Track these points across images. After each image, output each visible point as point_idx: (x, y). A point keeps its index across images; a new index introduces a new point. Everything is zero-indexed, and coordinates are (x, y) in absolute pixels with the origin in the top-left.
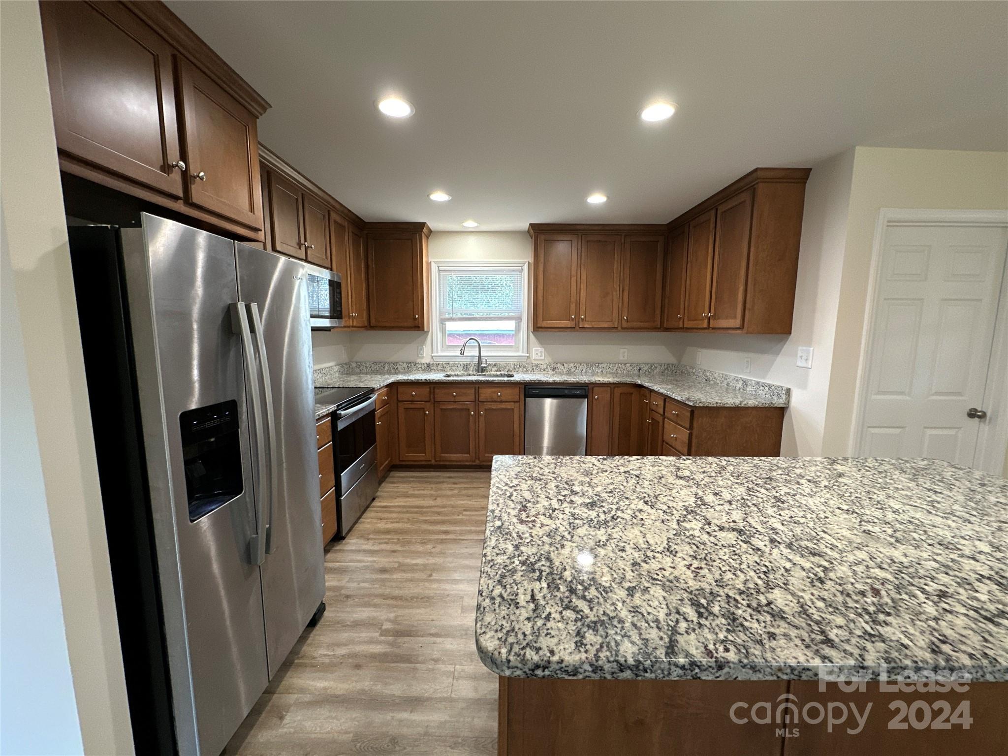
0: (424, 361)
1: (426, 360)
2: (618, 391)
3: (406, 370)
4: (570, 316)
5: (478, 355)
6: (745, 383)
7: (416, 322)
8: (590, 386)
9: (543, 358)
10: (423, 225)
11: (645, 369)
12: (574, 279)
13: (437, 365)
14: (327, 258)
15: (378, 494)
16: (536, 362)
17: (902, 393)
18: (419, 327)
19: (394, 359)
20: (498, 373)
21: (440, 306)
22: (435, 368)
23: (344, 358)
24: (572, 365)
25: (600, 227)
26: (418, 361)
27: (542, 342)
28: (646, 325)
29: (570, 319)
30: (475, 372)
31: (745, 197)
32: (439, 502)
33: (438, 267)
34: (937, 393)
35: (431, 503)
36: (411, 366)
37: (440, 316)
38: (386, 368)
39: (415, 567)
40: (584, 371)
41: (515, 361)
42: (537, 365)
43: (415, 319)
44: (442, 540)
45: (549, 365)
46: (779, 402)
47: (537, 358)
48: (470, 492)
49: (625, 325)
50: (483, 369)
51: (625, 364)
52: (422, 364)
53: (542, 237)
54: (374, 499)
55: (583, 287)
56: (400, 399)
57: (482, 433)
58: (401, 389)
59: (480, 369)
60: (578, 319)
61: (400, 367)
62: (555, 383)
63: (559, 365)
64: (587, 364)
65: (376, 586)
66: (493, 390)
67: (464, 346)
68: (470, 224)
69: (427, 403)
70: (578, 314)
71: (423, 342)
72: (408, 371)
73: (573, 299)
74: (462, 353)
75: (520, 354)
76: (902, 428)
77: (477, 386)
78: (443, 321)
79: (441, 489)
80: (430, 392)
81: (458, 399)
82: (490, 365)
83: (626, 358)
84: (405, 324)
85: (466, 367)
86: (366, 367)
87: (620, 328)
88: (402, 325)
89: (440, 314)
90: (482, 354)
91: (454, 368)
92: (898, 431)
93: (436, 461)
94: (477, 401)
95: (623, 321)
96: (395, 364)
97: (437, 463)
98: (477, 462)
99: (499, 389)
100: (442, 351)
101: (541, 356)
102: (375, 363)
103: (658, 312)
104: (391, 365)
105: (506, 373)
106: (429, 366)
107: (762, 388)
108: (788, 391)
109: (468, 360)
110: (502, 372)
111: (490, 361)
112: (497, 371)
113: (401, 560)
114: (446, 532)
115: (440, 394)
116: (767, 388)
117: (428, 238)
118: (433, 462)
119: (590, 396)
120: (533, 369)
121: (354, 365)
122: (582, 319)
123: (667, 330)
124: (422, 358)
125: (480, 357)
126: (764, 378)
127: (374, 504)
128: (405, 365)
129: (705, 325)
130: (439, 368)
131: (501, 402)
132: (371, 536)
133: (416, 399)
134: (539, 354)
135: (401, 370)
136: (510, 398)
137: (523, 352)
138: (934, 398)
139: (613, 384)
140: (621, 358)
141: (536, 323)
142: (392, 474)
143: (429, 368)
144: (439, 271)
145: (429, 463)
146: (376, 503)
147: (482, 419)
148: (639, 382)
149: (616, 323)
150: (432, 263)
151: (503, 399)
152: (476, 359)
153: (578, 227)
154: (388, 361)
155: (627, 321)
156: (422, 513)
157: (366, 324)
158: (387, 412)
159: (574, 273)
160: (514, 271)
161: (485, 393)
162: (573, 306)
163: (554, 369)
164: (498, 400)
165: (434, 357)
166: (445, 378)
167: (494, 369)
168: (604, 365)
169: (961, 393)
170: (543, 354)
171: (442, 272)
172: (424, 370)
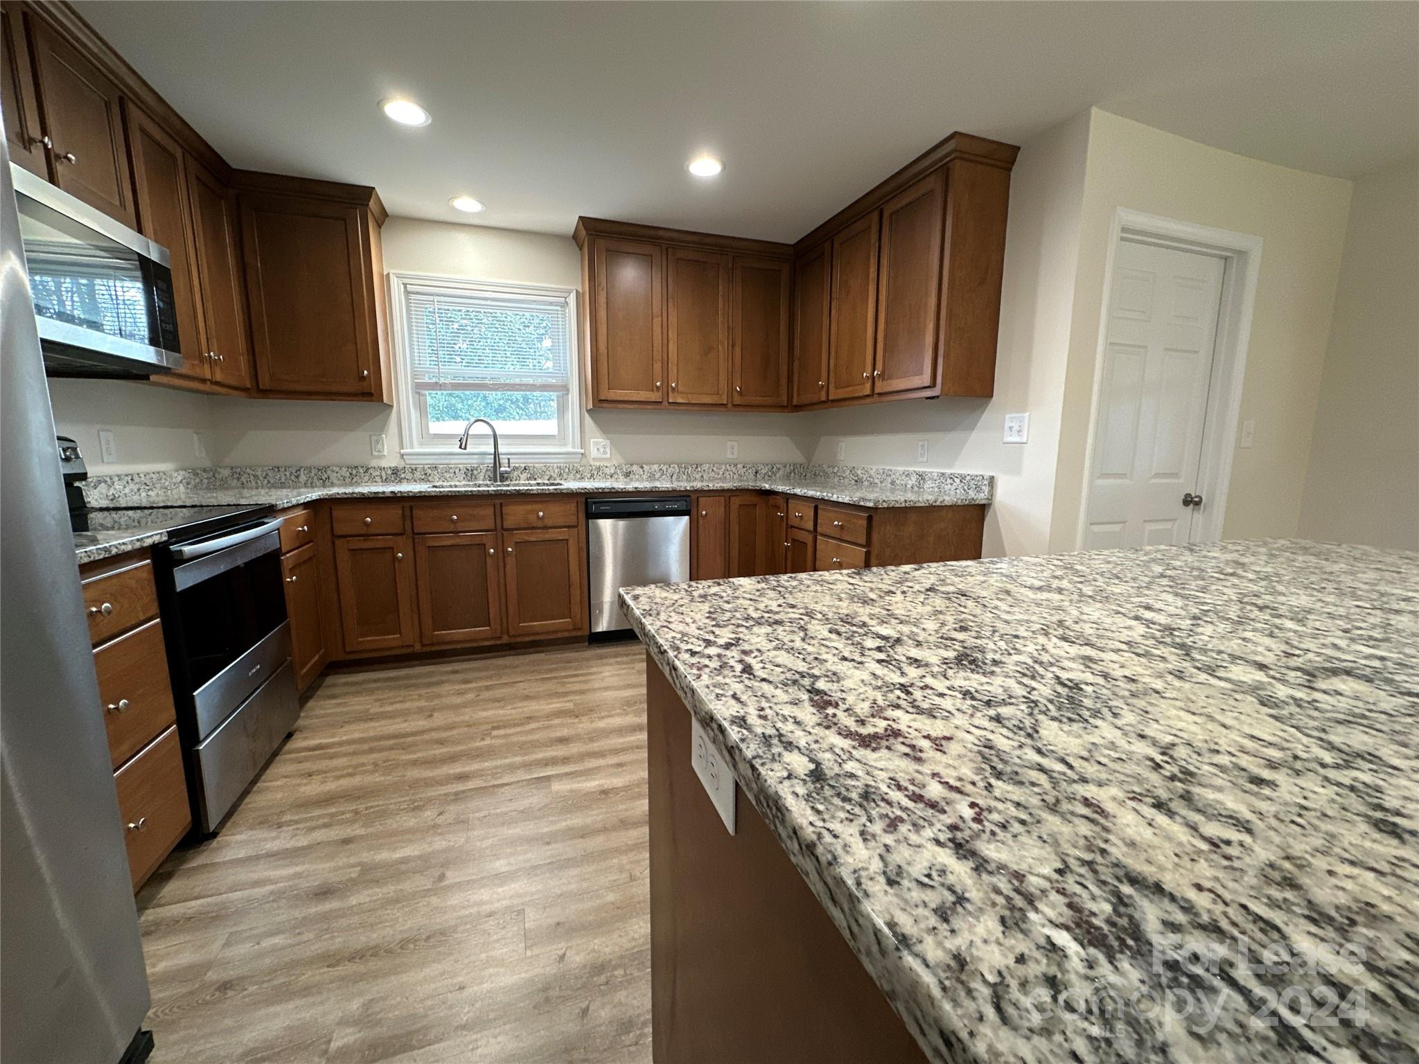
0: (384, 464)
1: (390, 461)
2: (736, 502)
3: (348, 480)
4: (653, 383)
5: (492, 451)
6: (921, 476)
7: (365, 384)
8: (694, 496)
9: (608, 456)
10: (369, 192)
11: (764, 471)
12: (657, 321)
13: (413, 471)
15: (300, 722)
16: (598, 464)
17: (1123, 476)
18: (371, 395)
19: (318, 460)
20: (533, 482)
21: (412, 363)
22: (409, 476)
23: (201, 457)
24: (656, 467)
25: (696, 238)
26: (374, 463)
27: (604, 429)
28: (769, 400)
29: (654, 388)
30: (489, 483)
31: (932, 183)
32: (439, 719)
33: (405, 285)
34: (1157, 475)
35: (422, 723)
36: (358, 473)
37: (412, 381)
38: (303, 478)
39: (403, 867)
41: (561, 460)
42: (599, 469)
43: (363, 378)
44: (456, 794)
45: (619, 467)
46: (981, 497)
47: (600, 456)
48: (498, 693)
49: (737, 400)
50: (504, 477)
51: (735, 465)
52: (382, 469)
53: (602, 243)
54: (289, 736)
55: (672, 335)
56: (338, 532)
57: (512, 588)
58: (338, 513)
59: (497, 474)
60: (666, 389)
61: (333, 476)
62: (637, 492)
63: (635, 468)
64: (679, 465)
65: (305, 937)
66: (529, 507)
67: (467, 434)
68: (467, 205)
69: (399, 538)
70: (666, 379)
71: (382, 428)
72: (351, 482)
73: (657, 356)
74: (462, 448)
75: (569, 449)
76: (1124, 522)
77: (498, 502)
78: (419, 388)
79: (439, 696)
80: (404, 516)
81: (460, 526)
82: (515, 469)
83: (735, 456)
84: (343, 389)
85: (470, 473)
86: (256, 476)
87: (730, 405)
88: (334, 388)
89: (414, 376)
90: (501, 449)
91: (447, 475)
92: (1117, 528)
93: (423, 645)
94: (501, 531)
95: (735, 394)
96: (324, 469)
97: (428, 649)
98: (505, 639)
99: (537, 506)
100: (421, 444)
101: (605, 453)
103: (784, 381)
104: (313, 471)
105: (547, 482)
106: (395, 471)
107: (949, 481)
108: (992, 480)
109: (474, 461)
110: (539, 481)
111: (515, 462)
112: (528, 479)
113: (366, 857)
114: (462, 777)
115: (425, 521)
116: (957, 481)
117: (379, 225)
118: (418, 647)
119: (694, 512)
120: (592, 476)
121: (226, 472)
122: (673, 389)
123: (798, 408)
124: (381, 457)
125: (496, 454)
126: (950, 467)
127: (291, 745)
128: (345, 472)
129: (868, 392)
130: (418, 475)
131: (546, 528)
132: (287, 818)
133: (373, 530)
134: (602, 450)
135: (336, 481)
136: (561, 521)
137: (573, 447)
138: (1154, 481)
139: (728, 490)
140: (729, 456)
141: (598, 394)
142: (330, 680)
143: (395, 474)
144: (407, 293)
145: (410, 650)
146: (297, 743)
147: (511, 562)
148: (767, 486)
149: (725, 397)
150: (391, 275)
151: (549, 522)
152: (490, 460)
153: (661, 233)
154: (308, 463)
155: (740, 393)
156: (405, 748)
157: (248, 385)
158: (310, 559)
159: (656, 309)
160: (551, 304)
161: (515, 514)
162: (658, 366)
163: (627, 475)
164: (540, 525)
165: (402, 456)
166: (434, 489)
167: (524, 476)
168: (706, 467)
169: (1175, 475)
170: (608, 450)
171: (413, 296)
172: (386, 481)
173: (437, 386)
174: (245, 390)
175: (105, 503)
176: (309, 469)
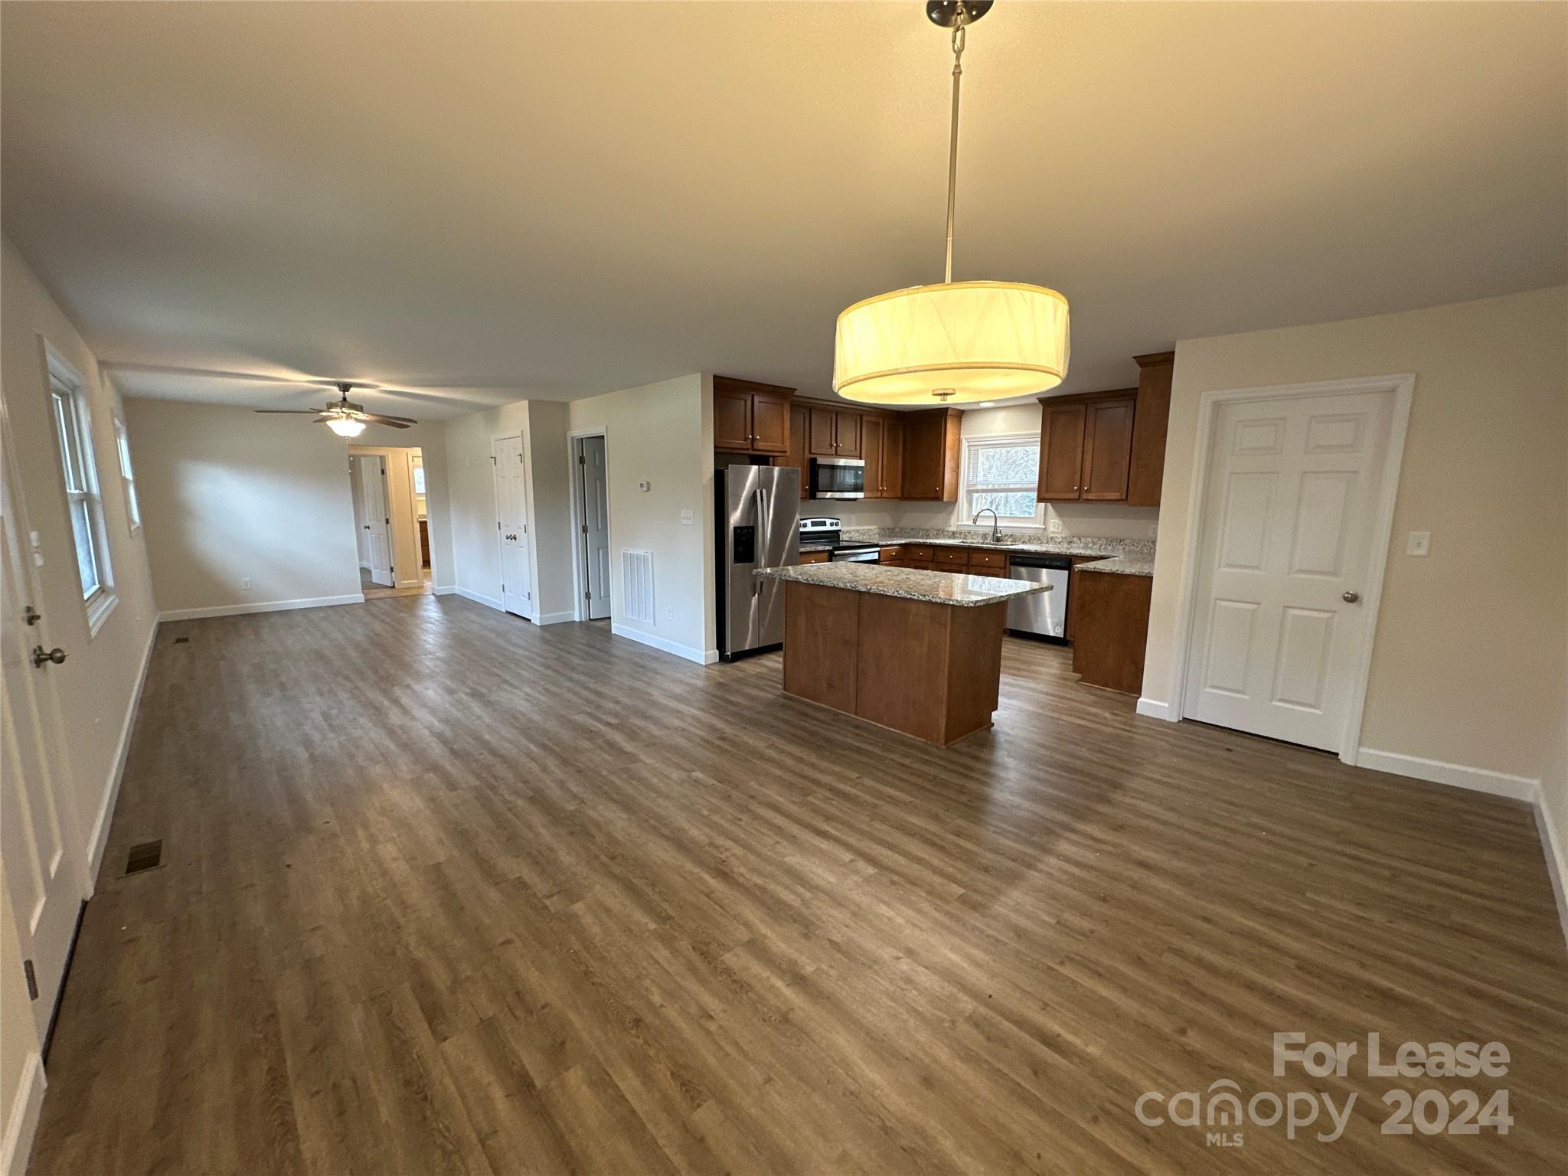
0: (951, 529)
1: (953, 528)
3: (935, 535)
4: (1074, 487)
5: (994, 524)
7: (936, 493)
9: (1060, 530)
12: (1079, 450)
13: (960, 534)
14: (856, 449)
16: (1052, 535)
17: (1257, 568)
18: (938, 498)
19: (928, 526)
21: (968, 478)
22: (958, 536)
23: (888, 522)
24: (1089, 540)
25: (1110, 394)
26: (947, 529)
27: (1060, 514)
29: (1073, 491)
33: (968, 443)
34: (1300, 571)
36: (940, 533)
37: (967, 488)
38: (921, 534)
40: (1103, 547)
41: (1032, 533)
42: (1052, 538)
43: (934, 491)
45: (1065, 538)
47: (1055, 530)
50: (998, 540)
52: (948, 532)
53: (1050, 409)
55: (1089, 458)
58: (913, 550)
59: (995, 538)
60: (1081, 491)
62: (1036, 553)
63: (1075, 539)
64: (1107, 539)
66: (983, 555)
70: (1082, 486)
71: (951, 512)
72: (937, 536)
73: (1077, 470)
74: (975, 521)
75: (1037, 525)
76: (1259, 604)
77: (969, 551)
78: (970, 493)
80: (933, 553)
81: (954, 561)
82: (1006, 535)
85: (985, 536)
86: (906, 532)
88: (927, 495)
89: (968, 486)
90: (998, 524)
91: (974, 537)
92: (1253, 606)
94: (969, 565)
96: (927, 531)
99: (986, 555)
100: (966, 520)
101: (1058, 528)
102: (913, 529)
106: (954, 533)
109: (982, 530)
111: (1004, 532)
112: (1012, 541)
115: (940, 556)
117: (960, 417)
120: (1047, 542)
121: (898, 530)
122: (1085, 490)
124: (950, 526)
125: (995, 527)
128: (935, 532)
130: (962, 536)
131: (989, 567)
133: (923, 558)
134: (1057, 526)
136: (996, 564)
137: (1039, 524)
138: (1295, 575)
141: (1040, 495)
143: (953, 535)
144: (969, 446)
150: (963, 439)
151: (991, 564)
152: (992, 530)
153: (1086, 397)
154: (923, 528)
157: (900, 496)
159: (1080, 443)
161: (976, 558)
162: (1077, 477)
163: (1070, 543)
164: (987, 564)
165: (958, 525)
166: (962, 544)
167: (1010, 540)
168: (1127, 542)
169: (1334, 573)
170: (1060, 528)
171: (972, 448)
172: (949, 538)
173: (977, 491)
174: (899, 498)
175: (848, 539)
176: (923, 530)
